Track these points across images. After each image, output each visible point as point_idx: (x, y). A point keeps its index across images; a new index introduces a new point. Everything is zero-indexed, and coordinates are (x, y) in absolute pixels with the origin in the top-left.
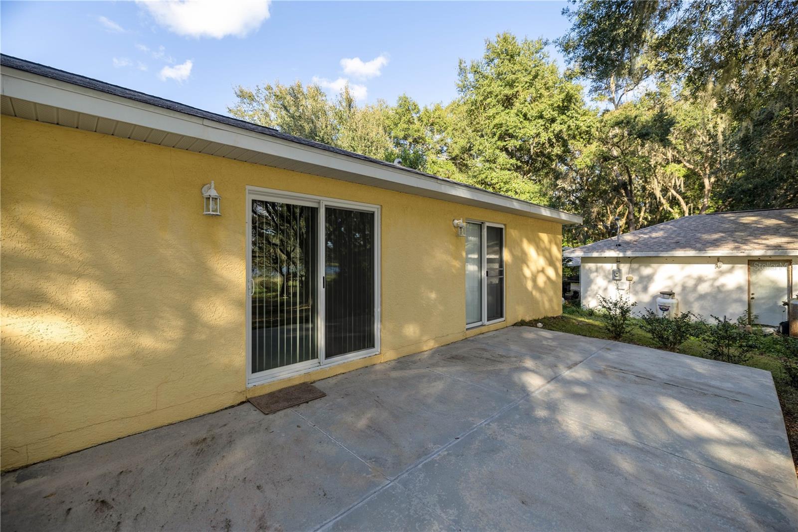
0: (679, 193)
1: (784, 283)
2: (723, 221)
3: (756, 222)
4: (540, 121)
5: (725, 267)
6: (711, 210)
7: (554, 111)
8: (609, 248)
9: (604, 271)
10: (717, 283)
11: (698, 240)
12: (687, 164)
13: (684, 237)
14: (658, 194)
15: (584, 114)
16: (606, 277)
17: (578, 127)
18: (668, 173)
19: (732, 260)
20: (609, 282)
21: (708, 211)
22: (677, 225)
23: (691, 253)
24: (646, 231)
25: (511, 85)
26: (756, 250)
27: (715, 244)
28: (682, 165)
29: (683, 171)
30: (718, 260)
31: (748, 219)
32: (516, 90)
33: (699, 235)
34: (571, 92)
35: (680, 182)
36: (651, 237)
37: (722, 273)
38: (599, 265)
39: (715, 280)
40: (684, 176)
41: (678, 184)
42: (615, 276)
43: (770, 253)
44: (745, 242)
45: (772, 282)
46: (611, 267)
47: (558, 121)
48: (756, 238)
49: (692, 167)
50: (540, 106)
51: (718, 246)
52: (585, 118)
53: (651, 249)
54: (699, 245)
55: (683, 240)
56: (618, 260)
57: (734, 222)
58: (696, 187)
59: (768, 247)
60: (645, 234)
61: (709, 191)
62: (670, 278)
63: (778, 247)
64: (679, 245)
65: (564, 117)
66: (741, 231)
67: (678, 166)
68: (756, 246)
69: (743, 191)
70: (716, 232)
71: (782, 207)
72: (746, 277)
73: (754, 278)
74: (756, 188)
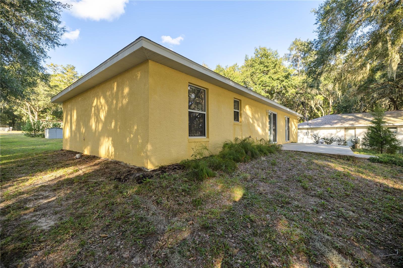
0: (321, 106)
1: (354, 135)
2: (338, 117)
3: (347, 117)
4: (278, 81)
5: (339, 130)
6: (332, 113)
7: (283, 78)
8: (305, 125)
9: (303, 132)
10: (336, 135)
11: (331, 122)
12: (324, 95)
13: (327, 121)
14: (313, 106)
15: (293, 80)
16: (304, 134)
17: (292, 84)
18: (317, 98)
19: (340, 128)
20: (305, 135)
21: (331, 113)
22: (325, 118)
23: (330, 126)
24: (316, 120)
25: (267, 67)
26: (347, 125)
27: (336, 123)
28: (322, 96)
29: (323, 98)
30: (337, 128)
31: (345, 116)
32: (269, 69)
33: (331, 121)
34: (290, 73)
35: (322, 102)
36: (317, 122)
37: (337, 132)
38: (302, 130)
39: (336, 134)
40: (323, 100)
41: (321, 103)
42: (307, 134)
43: (350, 126)
44: (344, 123)
45: (351, 134)
46: (305, 131)
47: (285, 82)
48: (347, 122)
49: (325, 96)
50: (278, 75)
51: (337, 124)
52: (294, 81)
53: (318, 125)
54: (331, 124)
55: (327, 123)
56: (308, 129)
57: (341, 117)
58: (326, 103)
59: (350, 124)
60: (315, 121)
61: (331, 105)
62: (323, 134)
63: (352, 124)
64: (326, 124)
65: (287, 80)
66: (343, 120)
67: (321, 96)
68: (347, 124)
69: (343, 107)
70: (336, 120)
71: (354, 112)
72: (344, 133)
73: (346, 133)
74: (347, 106)
